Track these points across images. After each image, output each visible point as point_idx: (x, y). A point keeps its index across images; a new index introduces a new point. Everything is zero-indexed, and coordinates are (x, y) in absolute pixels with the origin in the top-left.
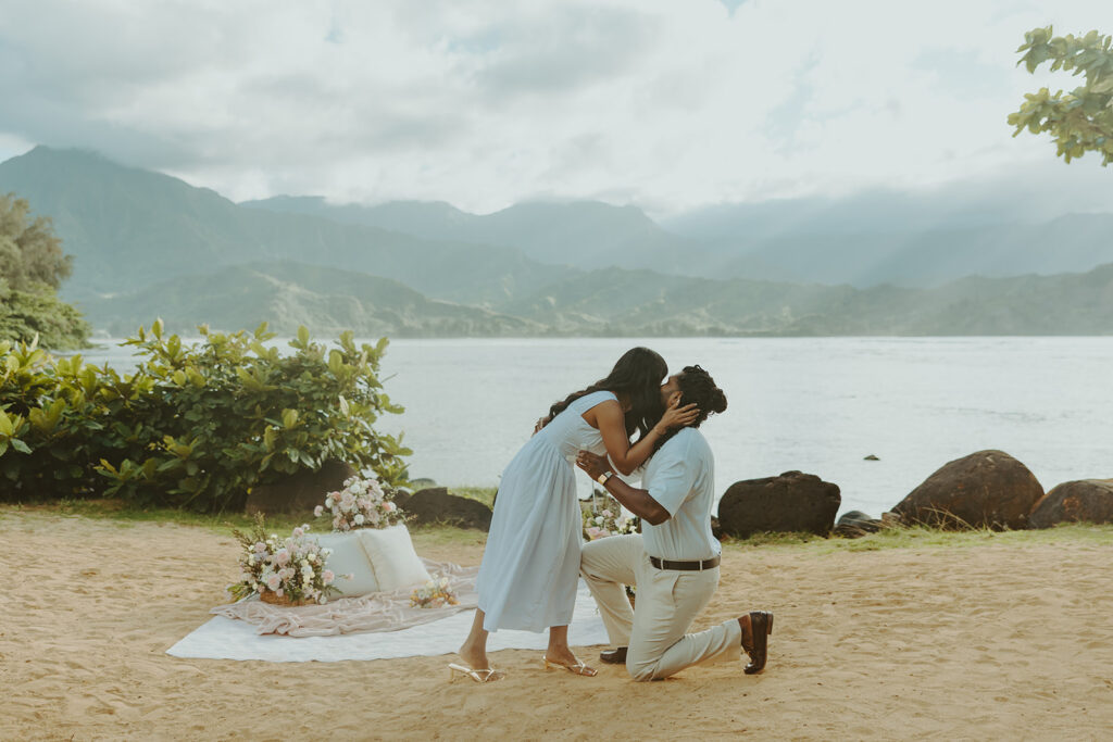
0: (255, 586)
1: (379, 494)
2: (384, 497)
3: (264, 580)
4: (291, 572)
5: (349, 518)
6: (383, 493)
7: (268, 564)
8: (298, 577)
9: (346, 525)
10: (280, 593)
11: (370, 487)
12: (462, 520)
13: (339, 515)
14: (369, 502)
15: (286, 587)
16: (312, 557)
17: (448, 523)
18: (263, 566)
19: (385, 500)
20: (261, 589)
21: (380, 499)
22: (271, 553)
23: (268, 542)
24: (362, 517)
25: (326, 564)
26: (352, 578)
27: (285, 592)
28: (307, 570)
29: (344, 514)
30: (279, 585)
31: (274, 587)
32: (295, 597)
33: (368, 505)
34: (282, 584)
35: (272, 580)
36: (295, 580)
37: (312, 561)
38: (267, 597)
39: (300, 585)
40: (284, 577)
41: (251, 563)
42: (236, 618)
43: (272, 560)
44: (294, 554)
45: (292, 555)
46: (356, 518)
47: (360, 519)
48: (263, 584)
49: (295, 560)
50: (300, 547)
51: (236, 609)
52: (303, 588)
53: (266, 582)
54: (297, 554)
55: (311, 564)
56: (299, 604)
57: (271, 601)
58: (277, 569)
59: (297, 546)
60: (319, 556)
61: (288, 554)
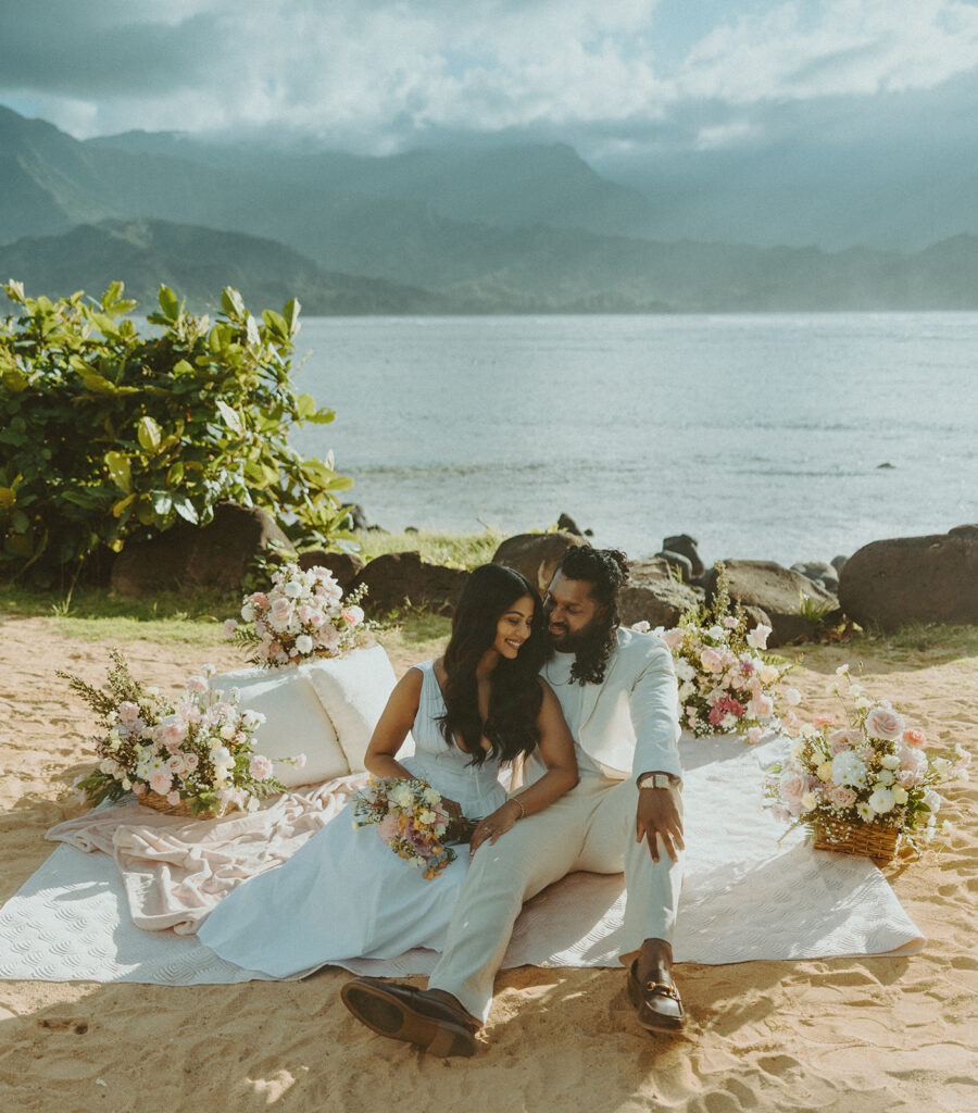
0: (127, 785)
1: (333, 593)
2: (343, 600)
3: (140, 773)
4: (186, 765)
5: (287, 643)
6: (340, 591)
7: (148, 742)
8: (205, 769)
9: (281, 655)
10: (174, 799)
11: (319, 582)
12: (447, 604)
13: (268, 636)
14: (319, 613)
15: (184, 787)
16: (228, 731)
17: (426, 610)
18: (138, 748)
19: (346, 605)
20: (139, 789)
21: (336, 602)
22: (151, 723)
23: (143, 702)
24: (309, 639)
25: (254, 741)
26: (304, 764)
27: (184, 796)
28: (220, 755)
29: (276, 636)
30: (170, 784)
31: (162, 787)
32: (203, 805)
33: (317, 618)
34: (176, 783)
35: (157, 775)
36: (199, 775)
37: (229, 737)
38: (149, 800)
39: (209, 783)
40: (177, 770)
41: (116, 744)
42: (96, 850)
43: (154, 737)
44: (195, 727)
45: (191, 729)
46: (299, 641)
47: (305, 644)
48: (141, 781)
49: (198, 740)
50: (203, 711)
51: (94, 831)
52: (215, 787)
53: (146, 778)
54: (199, 725)
55: (227, 743)
56: (210, 816)
57: (157, 805)
58: (164, 754)
59: (196, 711)
60: (240, 728)
61: (182, 728)
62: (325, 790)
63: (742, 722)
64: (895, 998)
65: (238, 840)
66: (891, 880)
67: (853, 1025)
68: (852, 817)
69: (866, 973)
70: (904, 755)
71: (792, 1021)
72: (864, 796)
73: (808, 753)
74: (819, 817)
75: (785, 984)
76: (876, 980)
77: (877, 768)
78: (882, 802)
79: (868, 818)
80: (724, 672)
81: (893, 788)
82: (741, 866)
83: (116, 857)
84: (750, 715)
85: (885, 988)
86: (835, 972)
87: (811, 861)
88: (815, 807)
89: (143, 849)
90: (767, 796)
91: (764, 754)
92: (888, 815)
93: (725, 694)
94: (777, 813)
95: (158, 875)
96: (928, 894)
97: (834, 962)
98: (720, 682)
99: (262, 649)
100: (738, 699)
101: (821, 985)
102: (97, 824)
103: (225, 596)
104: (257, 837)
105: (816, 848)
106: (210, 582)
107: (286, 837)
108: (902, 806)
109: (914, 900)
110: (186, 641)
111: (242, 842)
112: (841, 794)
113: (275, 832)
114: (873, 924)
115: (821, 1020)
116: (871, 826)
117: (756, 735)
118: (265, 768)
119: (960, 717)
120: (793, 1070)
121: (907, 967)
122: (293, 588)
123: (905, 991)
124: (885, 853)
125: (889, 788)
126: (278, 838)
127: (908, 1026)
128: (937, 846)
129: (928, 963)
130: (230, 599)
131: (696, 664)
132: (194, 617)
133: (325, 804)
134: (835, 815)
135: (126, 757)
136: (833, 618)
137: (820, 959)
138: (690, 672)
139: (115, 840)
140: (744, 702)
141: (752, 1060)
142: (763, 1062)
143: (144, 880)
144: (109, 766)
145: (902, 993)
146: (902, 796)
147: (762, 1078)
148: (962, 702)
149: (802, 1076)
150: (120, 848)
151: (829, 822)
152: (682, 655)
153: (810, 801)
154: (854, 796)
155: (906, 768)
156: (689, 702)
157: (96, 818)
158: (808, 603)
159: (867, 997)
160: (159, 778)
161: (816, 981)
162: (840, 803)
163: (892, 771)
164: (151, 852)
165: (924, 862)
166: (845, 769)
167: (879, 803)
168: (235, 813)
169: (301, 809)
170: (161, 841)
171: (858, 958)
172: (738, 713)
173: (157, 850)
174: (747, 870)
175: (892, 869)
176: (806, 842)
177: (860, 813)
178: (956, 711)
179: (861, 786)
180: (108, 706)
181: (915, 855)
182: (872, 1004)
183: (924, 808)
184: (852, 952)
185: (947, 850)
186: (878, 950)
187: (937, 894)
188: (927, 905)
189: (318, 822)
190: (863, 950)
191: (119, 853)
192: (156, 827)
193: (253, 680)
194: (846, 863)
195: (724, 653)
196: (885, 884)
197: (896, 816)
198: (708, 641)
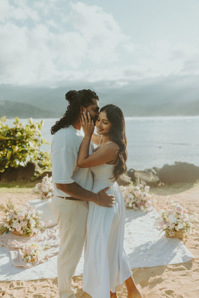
0: (10, 229)
3: (13, 227)
4: (24, 224)
5: (46, 194)
7: (15, 219)
8: (29, 225)
9: (44, 197)
10: (21, 232)
13: (42, 193)
15: (24, 229)
16: (34, 216)
20: (13, 230)
22: (16, 215)
23: (15, 209)
25: (40, 218)
26: (51, 222)
27: (24, 231)
28: (32, 221)
29: (43, 193)
30: (21, 229)
31: (19, 230)
32: (28, 233)
33: (52, 189)
34: (22, 229)
35: (17, 226)
36: (27, 226)
37: (34, 217)
38: (15, 233)
39: (29, 228)
40: (22, 225)
41: (8, 220)
42: (3, 246)
43: (17, 218)
44: (26, 215)
45: (25, 216)
46: (48, 194)
47: (50, 194)
48: (13, 228)
49: (27, 218)
50: (28, 211)
51: (2, 241)
52: (31, 229)
53: (15, 227)
54: (27, 215)
55: (34, 219)
56: (29, 236)
57: (17, 234)
58: (19, 222)
59: (27, 211)
60: (37, 215)
61: (24, 215)
62: (55, 228)
63: (145, 207)
64: (192, 273)
65: (36, 241)
66: (184, 243)
67: (184, 280)
68: (175, 230)
69: (184, 267)
70: (183, 215)
71: (170, 281)
72: (176, 225)
73: (163, 216)
74: (167, 230)
75: (167, 271)
76: (186, 269)
77: (178, 219)
78: (181, 226)
79: (178, 230)
80: (140, 197)
81: (183, 223)
82: (151, 242)
83: (8, 247)
84: (147, 206)
85: (189, 271)
86: (177, 267)
87: (166, 240)
88: (166, 228)
89: (15, 245)
90: (155, 225)
91: (150, 214)
92: (182, 229)
93: (141, 201)
94: (157, 229)
95: (18, 252)
96: (193, 247)
97: (176, 265)
98: (139, 199)
99: (40, 196)
100: (143, 203)
101: (175, 271)
102: (3, 239)
103: (27, 182)
104: (40, 241)
105: (167, 237)
106: (24, 178)
107: (47, 240)
108: (185, 227)
109: (190, 248)
110: (19, 193)
111: (37, 242)
112: (172, 225)
113: (45, 239)
114: (183, 255)
115: (177, 280)
116: (179, 231)
117: (148, 210)
118: (43, 224)
119: (190, 204)
120: (173, 294)
121: (192, 265)
122: (47, 182)
123: (193, 271)
124: (182, 237)
125: (182, 223)
126: (45, 240)
127: (196, 280)
128: (192, 235)
129: (196, 264)
130: (28, 182)
131: (134, 195)
132: (20, 187)
133: (55, 231)
134: (171, 230)
135: (10, 223)
136: (158, 182)
137: (173, 265)
138: (133, 197)
139: (8, 244)
140: (145, 203)
141: (163, 291)
142: (166, 292)
143: (15, 253)
144: (6, 225)
145: (193, 272)
146: (185, 225)
147: (167, 296)
148: (189, 201)
149: (175, 295)
150: (9, 245)
151: (169, 231)
152: (131, 193)
153: (165, 227)
154: (174, 225)
155: (185, 218)
156: (133, 203)
157: (3, 238)
158: (153, 179)
159: (185, 273)
160: (18, 228)
161: (174, 270)
162: (172, 227)
163: (182, 219)
164: (16, 246)
165: (190, 239)
166: (172, 219)
167: (180, 227)
168: (35, 235)
169: (50, 233)
170: (19, 243)
171: (181, 264)
172: (144, 205)
173: (18, 245)
174: (152, 243)
175: (184, 241)
176: (165, 236)
177: (176, 229)
178: (188, 203)
179: (176, 223)
180: (6, 211)
181: (188, 237)
182: (187, 275)
183: (189, 227)
184: (180, 262)
185: (195, 236)
186: (185, 261)
187: (195, 247)
188: (193, 249)
189: (54, 236)
190: (182, 262)
191: (9, 247)
192: (17, 239)
193: (38, 203)
194: (174, 240)
195: (140, 192)
196: (183, 245)
197: (184, 229)
198: (136, 190)
